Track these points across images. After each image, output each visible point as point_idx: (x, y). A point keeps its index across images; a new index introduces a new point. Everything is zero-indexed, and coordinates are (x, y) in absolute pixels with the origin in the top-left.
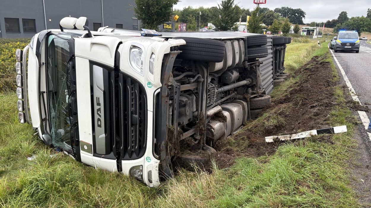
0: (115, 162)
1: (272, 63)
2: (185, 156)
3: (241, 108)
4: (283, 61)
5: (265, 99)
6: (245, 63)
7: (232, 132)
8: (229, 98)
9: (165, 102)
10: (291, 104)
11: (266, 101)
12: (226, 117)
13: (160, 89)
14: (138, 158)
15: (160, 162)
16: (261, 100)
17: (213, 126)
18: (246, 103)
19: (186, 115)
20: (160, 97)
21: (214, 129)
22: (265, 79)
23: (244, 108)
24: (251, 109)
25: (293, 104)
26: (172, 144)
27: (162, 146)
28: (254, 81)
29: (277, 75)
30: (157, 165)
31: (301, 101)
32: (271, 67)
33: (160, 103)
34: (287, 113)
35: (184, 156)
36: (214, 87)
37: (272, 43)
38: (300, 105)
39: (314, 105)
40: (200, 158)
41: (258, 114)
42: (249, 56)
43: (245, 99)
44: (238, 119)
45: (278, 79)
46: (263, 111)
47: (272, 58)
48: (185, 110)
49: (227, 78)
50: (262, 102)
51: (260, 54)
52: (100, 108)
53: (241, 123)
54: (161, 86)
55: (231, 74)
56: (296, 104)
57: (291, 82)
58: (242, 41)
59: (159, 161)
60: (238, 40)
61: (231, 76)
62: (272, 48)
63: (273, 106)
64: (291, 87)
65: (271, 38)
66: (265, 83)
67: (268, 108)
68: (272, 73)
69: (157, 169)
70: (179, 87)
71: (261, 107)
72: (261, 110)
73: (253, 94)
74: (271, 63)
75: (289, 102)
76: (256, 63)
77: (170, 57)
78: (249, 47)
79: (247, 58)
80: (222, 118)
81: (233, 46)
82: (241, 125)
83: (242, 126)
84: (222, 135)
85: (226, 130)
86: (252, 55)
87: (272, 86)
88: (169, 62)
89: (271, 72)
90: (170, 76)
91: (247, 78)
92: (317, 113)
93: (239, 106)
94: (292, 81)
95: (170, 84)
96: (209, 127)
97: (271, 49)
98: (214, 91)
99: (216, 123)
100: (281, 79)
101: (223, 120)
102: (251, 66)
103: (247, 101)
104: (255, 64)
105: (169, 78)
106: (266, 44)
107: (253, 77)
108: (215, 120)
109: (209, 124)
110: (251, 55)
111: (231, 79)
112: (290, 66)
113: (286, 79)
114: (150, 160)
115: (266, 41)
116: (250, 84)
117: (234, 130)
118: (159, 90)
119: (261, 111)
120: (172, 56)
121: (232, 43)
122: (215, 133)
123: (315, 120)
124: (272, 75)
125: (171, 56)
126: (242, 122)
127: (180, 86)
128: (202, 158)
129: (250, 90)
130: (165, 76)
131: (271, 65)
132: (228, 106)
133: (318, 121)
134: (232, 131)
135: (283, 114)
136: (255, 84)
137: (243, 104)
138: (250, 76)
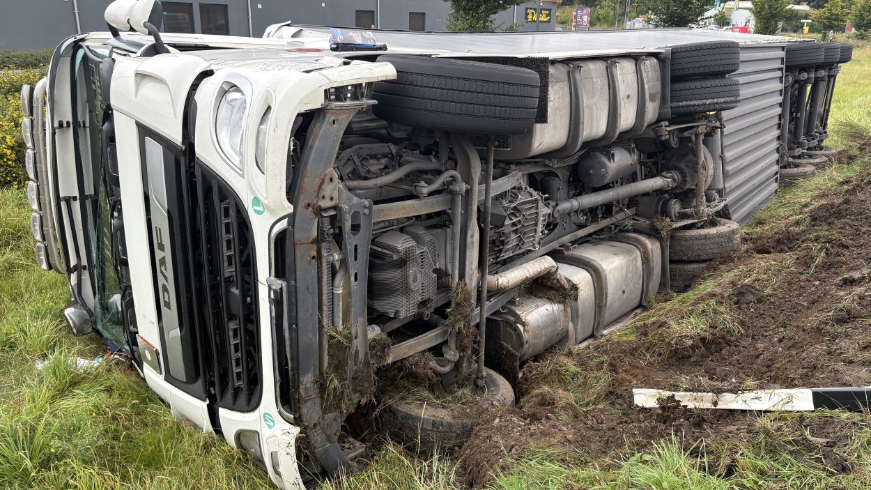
0: (203, 405)
1: (780, 120)
2: (406, 406)
3: (635, 258)
4: (827, 111)
5: (719, 235)
6: (659, 127)
7: (597, 328)
8: (607, 227)
9: (308, 258)
10: (789, 258)
11: (721, 240)
12: (575, 288)
13: (286, 220)
14: (247, 409)
15: (301, 432)
16: (706, 237)
17: (523, 316)
18: (658, 244)
19: (407, 290)
20: (288, 244)
21: (524, 324)
22: (743, 168)
23: (646, 260)
24: (672, 262)
25: (797, 259)
26: (342, 379)
27: (306, 388)
28: (687, 179)
29: (796, 154)
30: (291, 439)
31: (823, 254)
32: (776, 133)
33: (288, 261)
34: (768, 291)
35: (404, 408)
36: (536, 200)
37: (782, 63)
38: (816, 267)
39: (856, 275)
40: (448, 419)
41: (694, 276)
42: (675, 104)
43: (654, 233)
44: (624, 292)
45: (797, 166)
46: (708, 269)
47: (780, 105)
48: (406, 277)
49: (591, 171)
50: (708, 242)
51: (709, 102)
52: (164, 257)
53: (636, 302)
54: (292, 211)
55: (604, 159)
56: (806, 262)
57: (830, 179)
58: (655, 60)
59: (296, 430)
60: (636, 58)
61: (605, 166)
62: (781, 78)
63: (739, 259)
64: (823, 196)
65: (783, 48)
66: (739, 183)
67: (724, 262)
68: (778, 150)
69: (293, 451)
70: (367, 211)
71: (705, 257)
72: (704, 265)
73: (683, 216)
74: (776, 121)
75: (790, 248)
76: (698, 126)
77: (327, 120)
78: (675, 79)
79: (668, 111)
80: (557, 290)
81: (613, 77)
82: (635, 305)
83: (638, 311)
84: (558, 338)
85: (575, 325)
86: (684, 103)
87: (775, 186)
88: (319, 137)
89: (775, 145)
90: (327, 180)
91: (668, 169)
92: (848, 312)
93: (629, 252)
94: (837, 174)
95: (325, 203)
96: (512, 319)
97: (778, 80)
98: (537, 213)
99: (537, 306)
100: (804, 165)
101: (559, 298)
102: (681, 135)
103: (660, 239)
104: (695, 129)
105: (321, 185)
106: (735, 70)
107: (687, 166)
108: (535, 296)
109: (514, 308)
110: (681, 104)
111: (603, 176)
112: (852, 126)
113: (821, 167)
114: (272, 424)
115: (735, 61)
116: (677, 187)
117: (605, 323)
118: (283, 224)
119: (703, 269)
120: (332, 119)
121: (607, 67)
122: (526, 336)
123: (834, 338)
124: (776, 156)
125: (330, 118)
126: (639, 298)
127: (370, 208)
128: (454, 418)
129: (675, 207)
130: (306, 180)
131: (776, 127)
132: (591, 254)
133: (842, 344)
134: (598, 325)
135: (752, 293)
136: (694, 187)
137: (644, 246)
138: (678, 164)
